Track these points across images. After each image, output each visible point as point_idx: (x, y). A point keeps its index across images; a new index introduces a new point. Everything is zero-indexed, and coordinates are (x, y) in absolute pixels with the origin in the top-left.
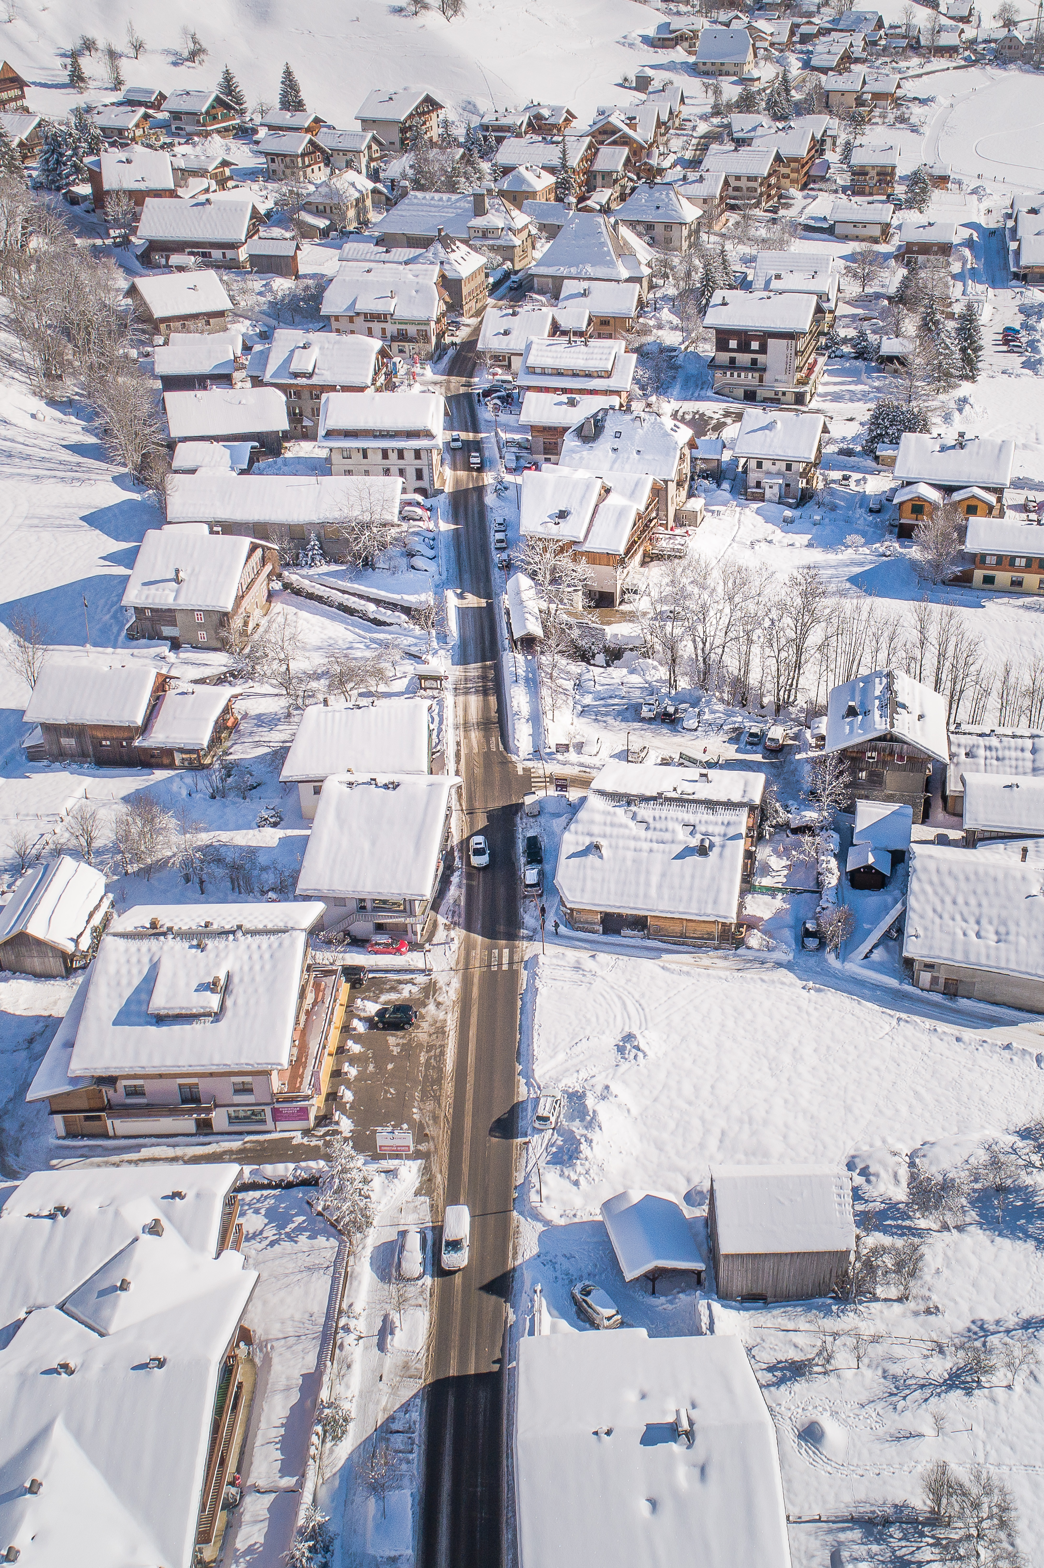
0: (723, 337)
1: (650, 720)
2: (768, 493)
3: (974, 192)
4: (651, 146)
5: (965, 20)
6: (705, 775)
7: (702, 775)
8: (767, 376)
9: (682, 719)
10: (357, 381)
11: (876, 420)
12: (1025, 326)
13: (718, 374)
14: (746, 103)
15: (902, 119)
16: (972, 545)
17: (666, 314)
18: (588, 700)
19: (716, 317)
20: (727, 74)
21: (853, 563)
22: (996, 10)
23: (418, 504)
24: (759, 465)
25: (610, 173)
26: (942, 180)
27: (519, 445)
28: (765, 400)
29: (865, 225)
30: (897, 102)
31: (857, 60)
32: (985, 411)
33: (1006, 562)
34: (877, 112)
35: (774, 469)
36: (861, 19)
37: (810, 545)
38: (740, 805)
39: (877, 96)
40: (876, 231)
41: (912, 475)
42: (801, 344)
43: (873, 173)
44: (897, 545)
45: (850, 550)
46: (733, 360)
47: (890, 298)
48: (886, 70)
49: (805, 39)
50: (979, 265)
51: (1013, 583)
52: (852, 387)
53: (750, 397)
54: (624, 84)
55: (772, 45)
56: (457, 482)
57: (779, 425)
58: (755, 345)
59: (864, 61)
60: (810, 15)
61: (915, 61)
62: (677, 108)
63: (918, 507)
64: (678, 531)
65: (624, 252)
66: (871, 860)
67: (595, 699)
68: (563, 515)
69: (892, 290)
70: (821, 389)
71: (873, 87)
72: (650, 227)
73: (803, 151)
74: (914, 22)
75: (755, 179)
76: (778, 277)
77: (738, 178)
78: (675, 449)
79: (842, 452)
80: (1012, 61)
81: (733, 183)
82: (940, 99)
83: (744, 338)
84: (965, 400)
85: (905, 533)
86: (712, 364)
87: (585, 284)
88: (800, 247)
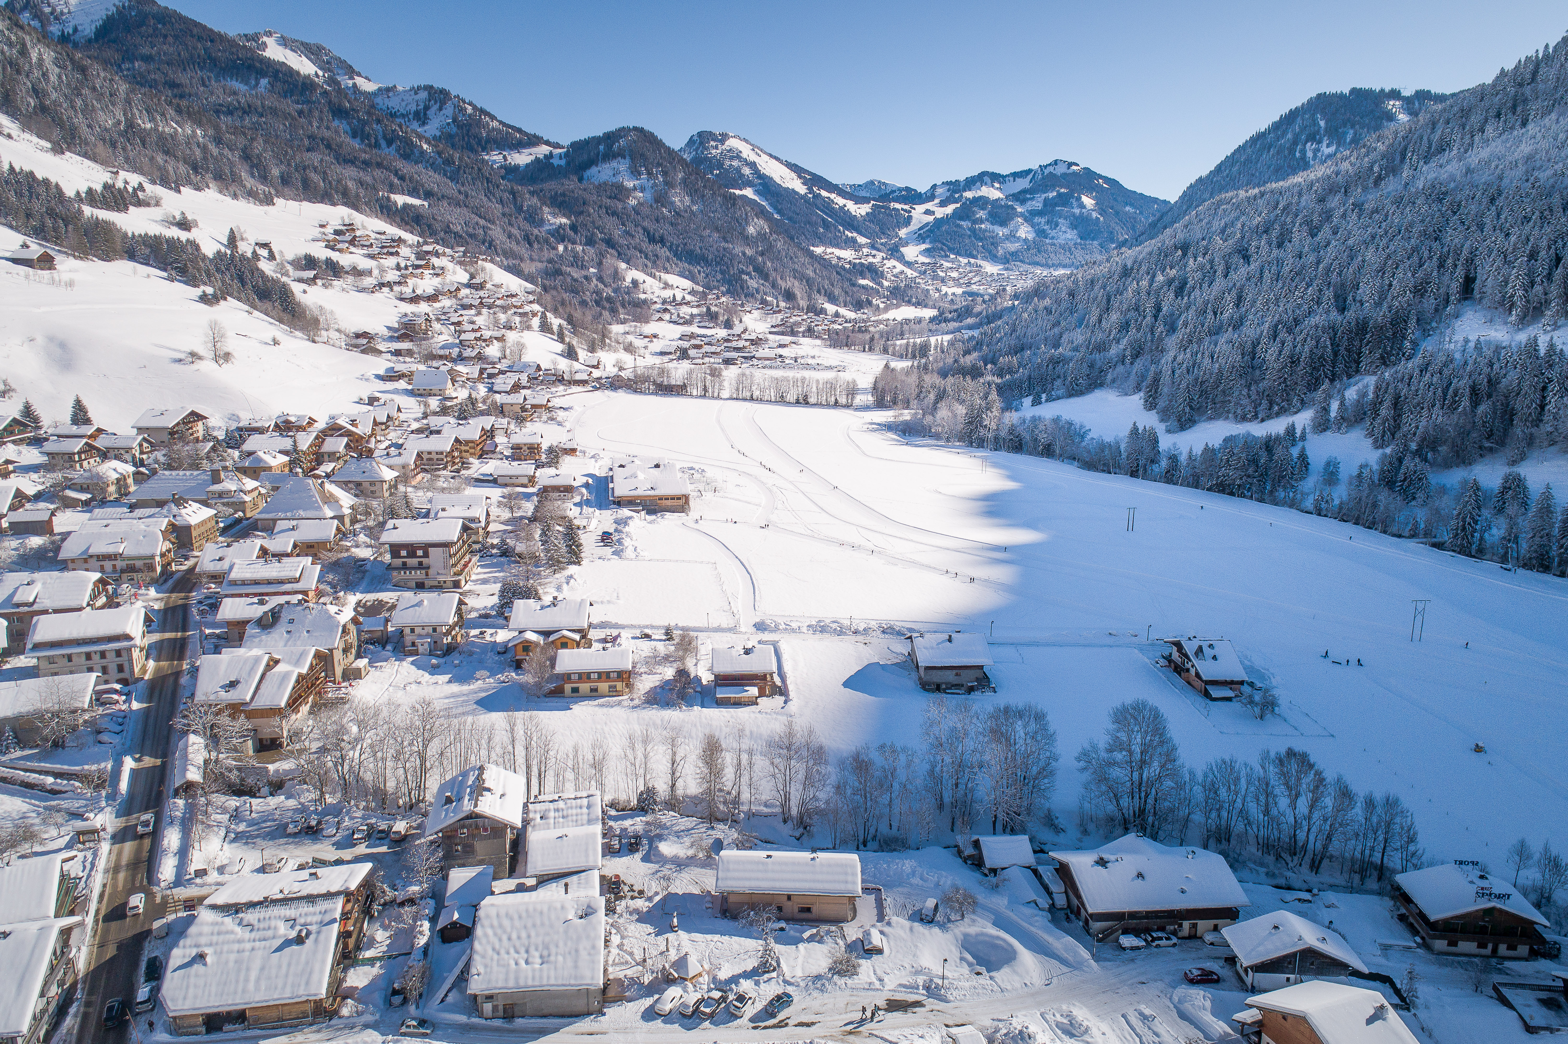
0: (395, 549)
1: (295, 835)
2: (421, 649)
3: (593, 457)
4: (370, 436)
5: (596, 367)
6: (315, 874)
7: (311, 874)
8: (431, 571)
9: (322, 829)
10: (73, 604)
11: (503, 593)
12: (616, 530)
13: (395, 573)
14: (444, 411)
15: (552, 419)
16: (560, 668)
17: (362, 538)
18: (242, 827)
19: (389, 537)
20: (435, 395)
21: (482, 690)
22: (614, 362)
23: (116, 692)
24: (413, 631)
25: (334, 453)
26: (572, 451)
27: (218, 636)
28: (432, 587)
29: (517, 477)
30: (549, 409)
31: (524, 388)
32: (585, 582)
33: (585, 677)
34: (536, 415)
35: (424, 632)
36: (527, 366)
37: (450, 682)
38: (338, 893)
39: (534, 406)
40: (525, 481)
41: (522, 627)
42: (453, 550)
43: (525, 448)
44: (513, 674)
45: (480, 682)
46: (404, 564)
47: (529, 519)
48: (543, 393)
49: (491, 376)
50: (592, 498)
51: (592, 690)
52: (497, 575)
53: (420, 586)
54: (360, 402)
55: (468, 379)
56: (157, 670)
57: (426, 602)
58: (420, 553)
59: (529, 388)
60: (494, 363)
61: (562, 388)
62: (395, 414)
63: (527, 646)
64: (343, 684)
65: (330, 500)
66: (456, 916)
67: (249, 826)
68: (233, 684)
69: (530, 514)
70: (474, 577)
71: (530, 401)
72: (358, 484)
73: (476, 436)
74: (559, 367)
75: (442, 453)
76: (443, 510)
77: (430, 453)
78: (338, 626)
79: (481, 616)
80: (620, 387)
81: (425, 456)
82: (575, 407)
83: (411, 549)
84: (571, 577)
85: (518, 665)
86: (389, 567)
87: (294, 523)
88: (471, 491)
